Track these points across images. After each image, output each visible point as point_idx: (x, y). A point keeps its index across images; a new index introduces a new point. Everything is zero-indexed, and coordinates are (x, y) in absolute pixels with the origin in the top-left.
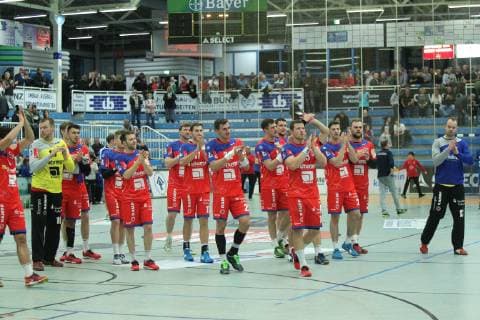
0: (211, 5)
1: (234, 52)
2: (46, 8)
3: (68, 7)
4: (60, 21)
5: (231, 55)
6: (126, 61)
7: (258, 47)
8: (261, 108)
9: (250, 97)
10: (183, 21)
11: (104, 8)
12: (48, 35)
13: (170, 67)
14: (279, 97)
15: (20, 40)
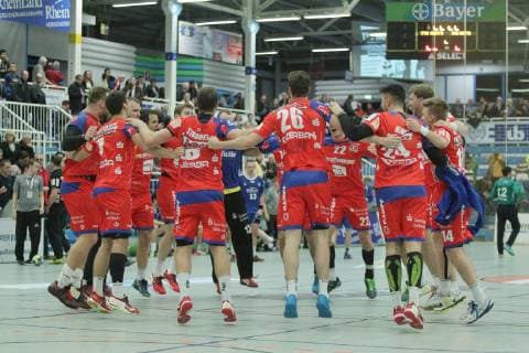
0: (439, 13)
1: (446, 75)
2: (238, 13)
3: (264, 11)
4: (253, 29)
5: (442, 78)
6: (317, 83)
7: (476, 69)
8: (492, 141)
9: (480, 127)
10: (404, 31)
11: (310, 14)
12: (240, 45)
13: (373, 92)
14: (516, 128)
15: (208, 50)
